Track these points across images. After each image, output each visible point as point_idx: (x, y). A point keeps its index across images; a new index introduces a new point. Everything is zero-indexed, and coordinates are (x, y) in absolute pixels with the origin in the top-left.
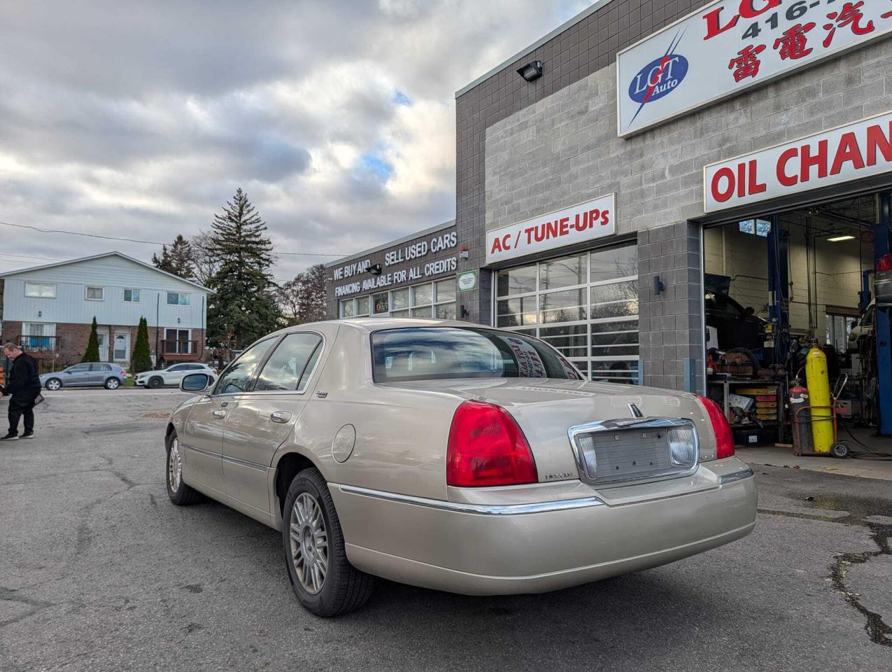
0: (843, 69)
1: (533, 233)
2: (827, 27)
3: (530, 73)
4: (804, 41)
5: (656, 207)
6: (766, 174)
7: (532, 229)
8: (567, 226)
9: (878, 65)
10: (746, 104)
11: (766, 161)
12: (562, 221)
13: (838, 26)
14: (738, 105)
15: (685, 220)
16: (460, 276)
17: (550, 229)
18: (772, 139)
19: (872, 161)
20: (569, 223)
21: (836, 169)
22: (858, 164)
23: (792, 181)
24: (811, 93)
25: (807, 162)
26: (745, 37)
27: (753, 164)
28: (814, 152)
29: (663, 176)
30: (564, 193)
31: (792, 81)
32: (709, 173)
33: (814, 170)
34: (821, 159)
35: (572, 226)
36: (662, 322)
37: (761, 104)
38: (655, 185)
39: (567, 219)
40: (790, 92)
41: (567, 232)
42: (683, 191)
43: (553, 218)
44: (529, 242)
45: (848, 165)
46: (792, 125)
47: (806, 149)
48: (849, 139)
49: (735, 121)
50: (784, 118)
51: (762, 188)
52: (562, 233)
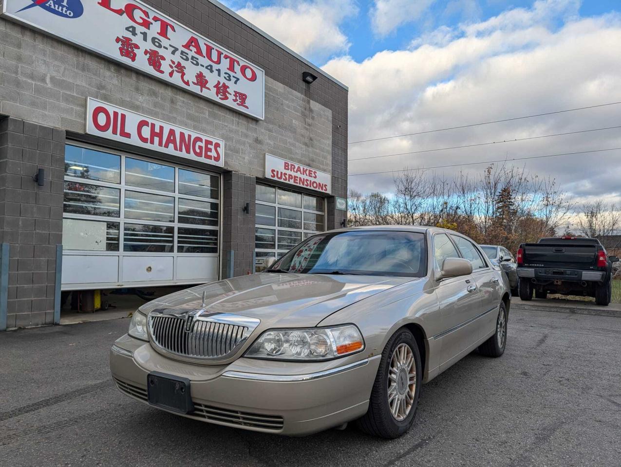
0: (169, 93)
2: (171, 67)
4: (160, 65)
5: (33, 104)
6: (131, 127)
9: (183, 102)
10: (118, 71)
11: (132, 121)
13: (176, 71)
14: (112, 68)
15: (64, 129)
18: (136, 108)
19: (181, 150)
21: (166, 146)
22: (176, 148)
23: (144, 140)
24: (154, 94)
25: (153, 134)
26: (127, 29)
27: (123, 116)
28: (157, 130)
29: (43, 80)
31: (146, 80)
32: (92, 104)
33: (156, 139)
34: (160, 135)
36: (35, 210)
37: (127, 80)
38: (34, 83)
40: (145, 85)
42: (63, 105)
45: (171, 146)
46: (144, 105)
47: (153, 126)
48: (172, 132)
49: (110, 77)
50: (141, 98)
51: (128, 135)
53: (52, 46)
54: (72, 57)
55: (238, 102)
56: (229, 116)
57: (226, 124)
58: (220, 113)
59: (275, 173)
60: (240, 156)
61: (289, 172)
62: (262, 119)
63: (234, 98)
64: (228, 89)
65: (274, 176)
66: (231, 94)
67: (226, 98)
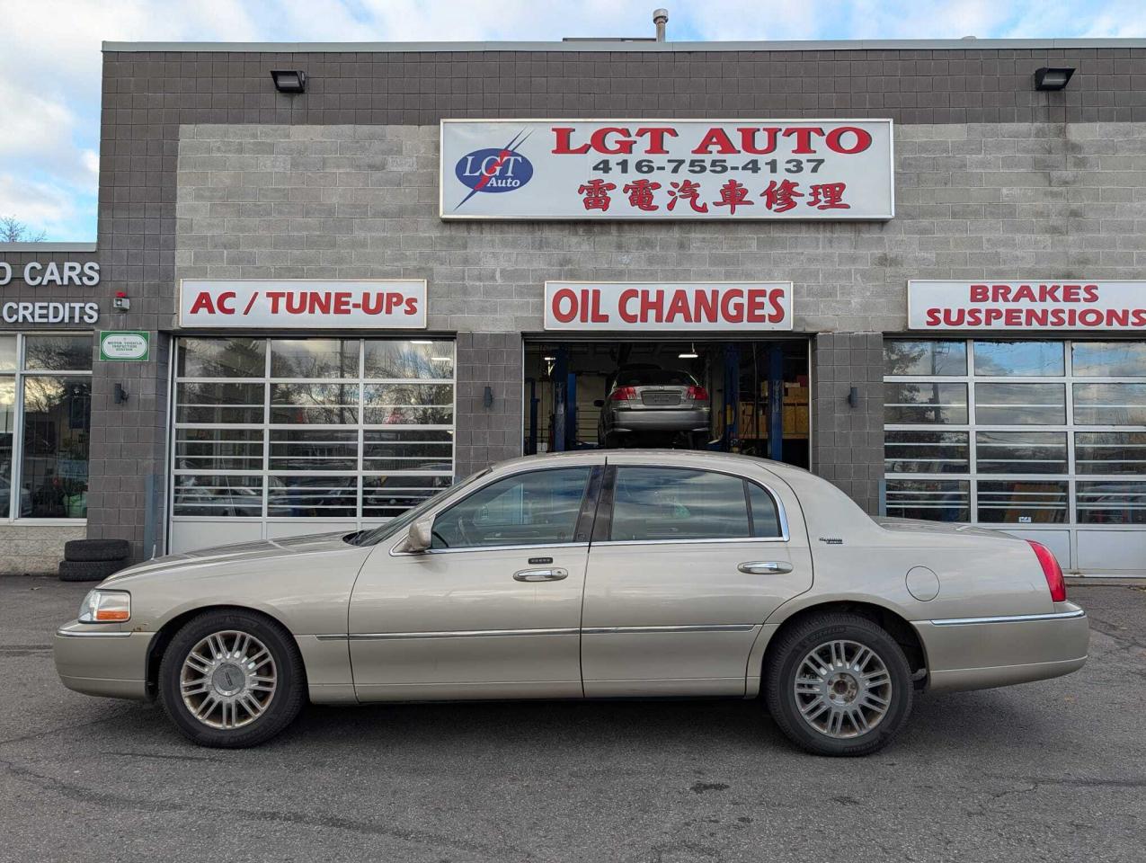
0: (676, 233)
1: (282, 302)
2: (671, 193)
3: (285, 82)
4: (651, 197)
5: (482, 310)
6: (609, 306)
7: (282, 295)
8: (347, 303)
9: (704, 240)
10: (588, 232)
11: (610, 294)
12: (339, 296)
13: (680, 196)
14: (581, 230)
15: (519, 331)
16: (105, 335)
17: (313, 301)
18: (616, 275)
19: (698, 319)
20: (352, 301)
21: (670, 319)
22: (688, 319)
23: (632, 319)
24: (649, 244)
25: (646, 305)
26: (596, 168)
27: (597, 293)
28: (653, 298)
29: (493, 278)
30: (340, 260)
31: (634, 228)
32: (551, 289)
33: (652, 313)
34: (658, 305)
35: (356, 306)
36: (488, 436)
37: (604, 238)
38: (482, 284)
39: (349, 295)
40: (631, 236)
41: (348, 312)
42: (516, 300)
43: (322, 287)
44: (275, 310)
45: (679, 317)
46: (631, 267)
47: (646, 294)
48: (680, 295)
49: (578, 245)
50: (625, 259)
51: (605, 319)
52: (337, 311)
53: (502, 232)
54: (525, 236)
55: (822, 203)
56: (805, 234)
57: (800, 251)
58: (784, 235)
59: (941, 316)
60: (837, 302)
61: (983, 306)
62: (889, 217)
63: (812, 199)
64: (795, 189)
65: (937, 321)
66: (803, 195)
67: (792, 205)
